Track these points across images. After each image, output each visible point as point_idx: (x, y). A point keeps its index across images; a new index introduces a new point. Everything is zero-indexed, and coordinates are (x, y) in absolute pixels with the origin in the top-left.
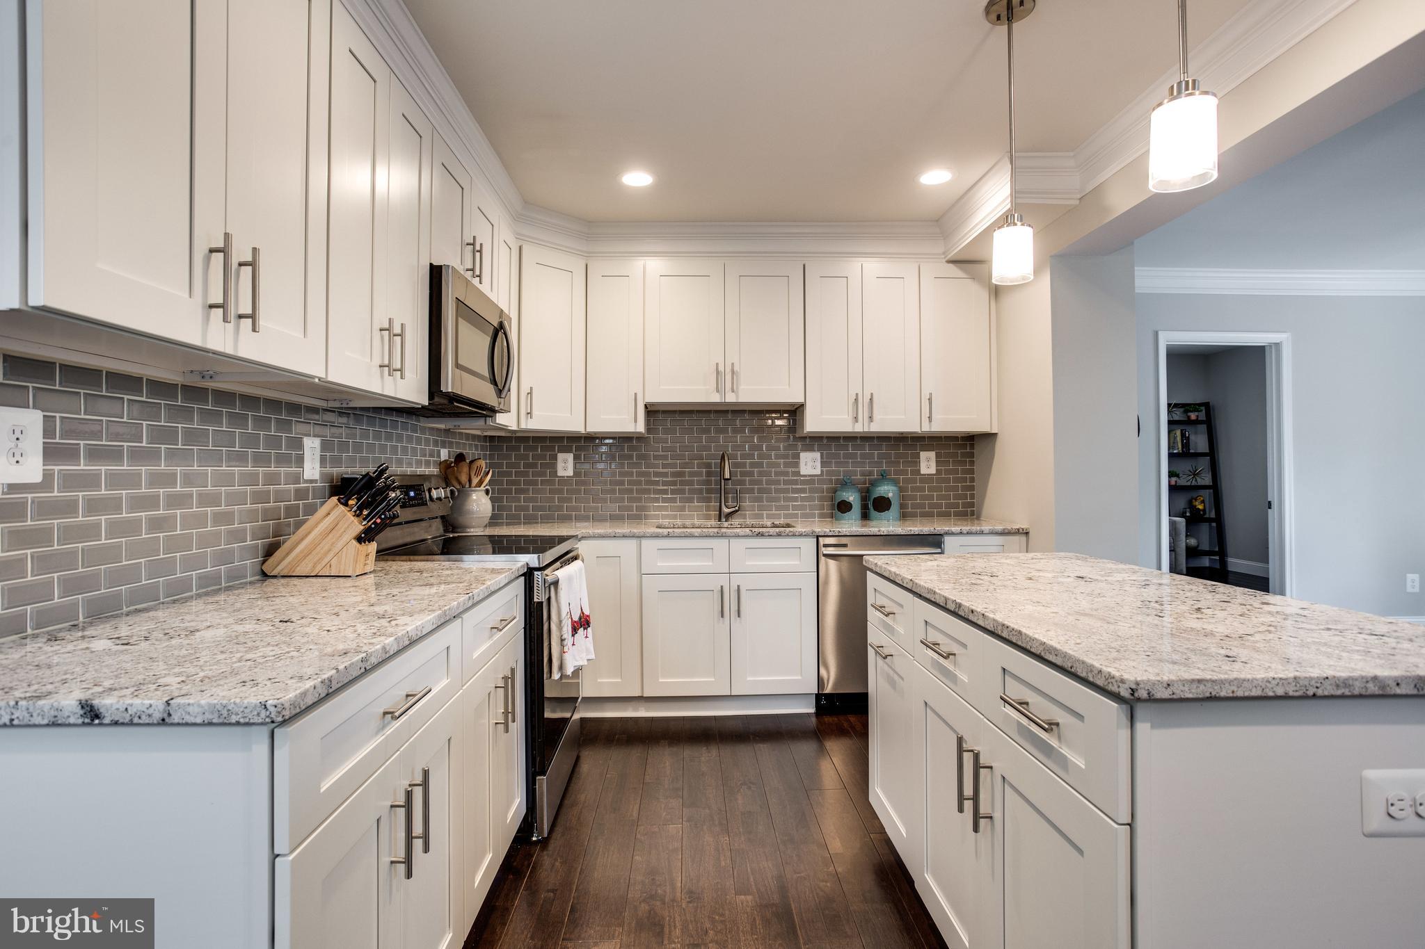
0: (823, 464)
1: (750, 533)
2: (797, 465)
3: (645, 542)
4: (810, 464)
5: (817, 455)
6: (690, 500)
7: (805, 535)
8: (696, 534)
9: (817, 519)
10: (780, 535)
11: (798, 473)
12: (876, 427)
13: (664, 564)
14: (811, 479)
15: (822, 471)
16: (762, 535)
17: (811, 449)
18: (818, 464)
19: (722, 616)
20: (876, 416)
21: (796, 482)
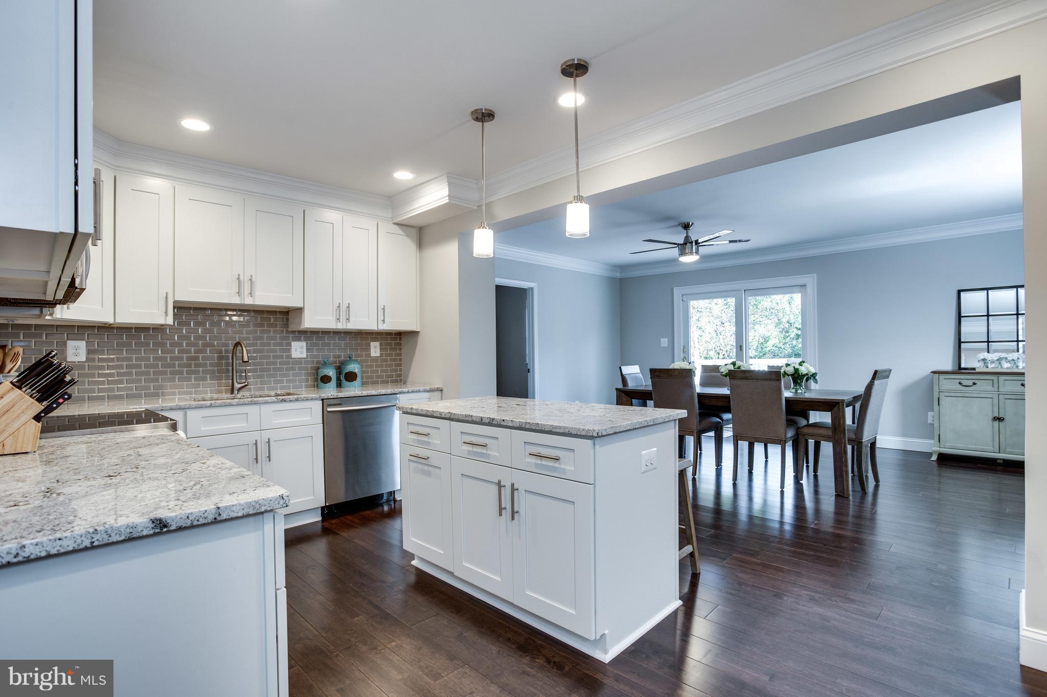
0: (308, 350)
1: (276, 400)
2: (289, 350)
3: (189, 412)
4: (299, 350)
5: (304, 344)
6: (204, 379)
7: (315, 399)
8: (234, 404)
9: (304, 389)
10: (298, 400)
11: (290, 357)
12: (351, 326)
13: (206, 429)
14: (299, 361)
15: (307, 355)
16: (285, 401)
17: (299, 340)
18: (305, 350)
19: (257, 462)
20: (352, 319)
21: (288, 363)
